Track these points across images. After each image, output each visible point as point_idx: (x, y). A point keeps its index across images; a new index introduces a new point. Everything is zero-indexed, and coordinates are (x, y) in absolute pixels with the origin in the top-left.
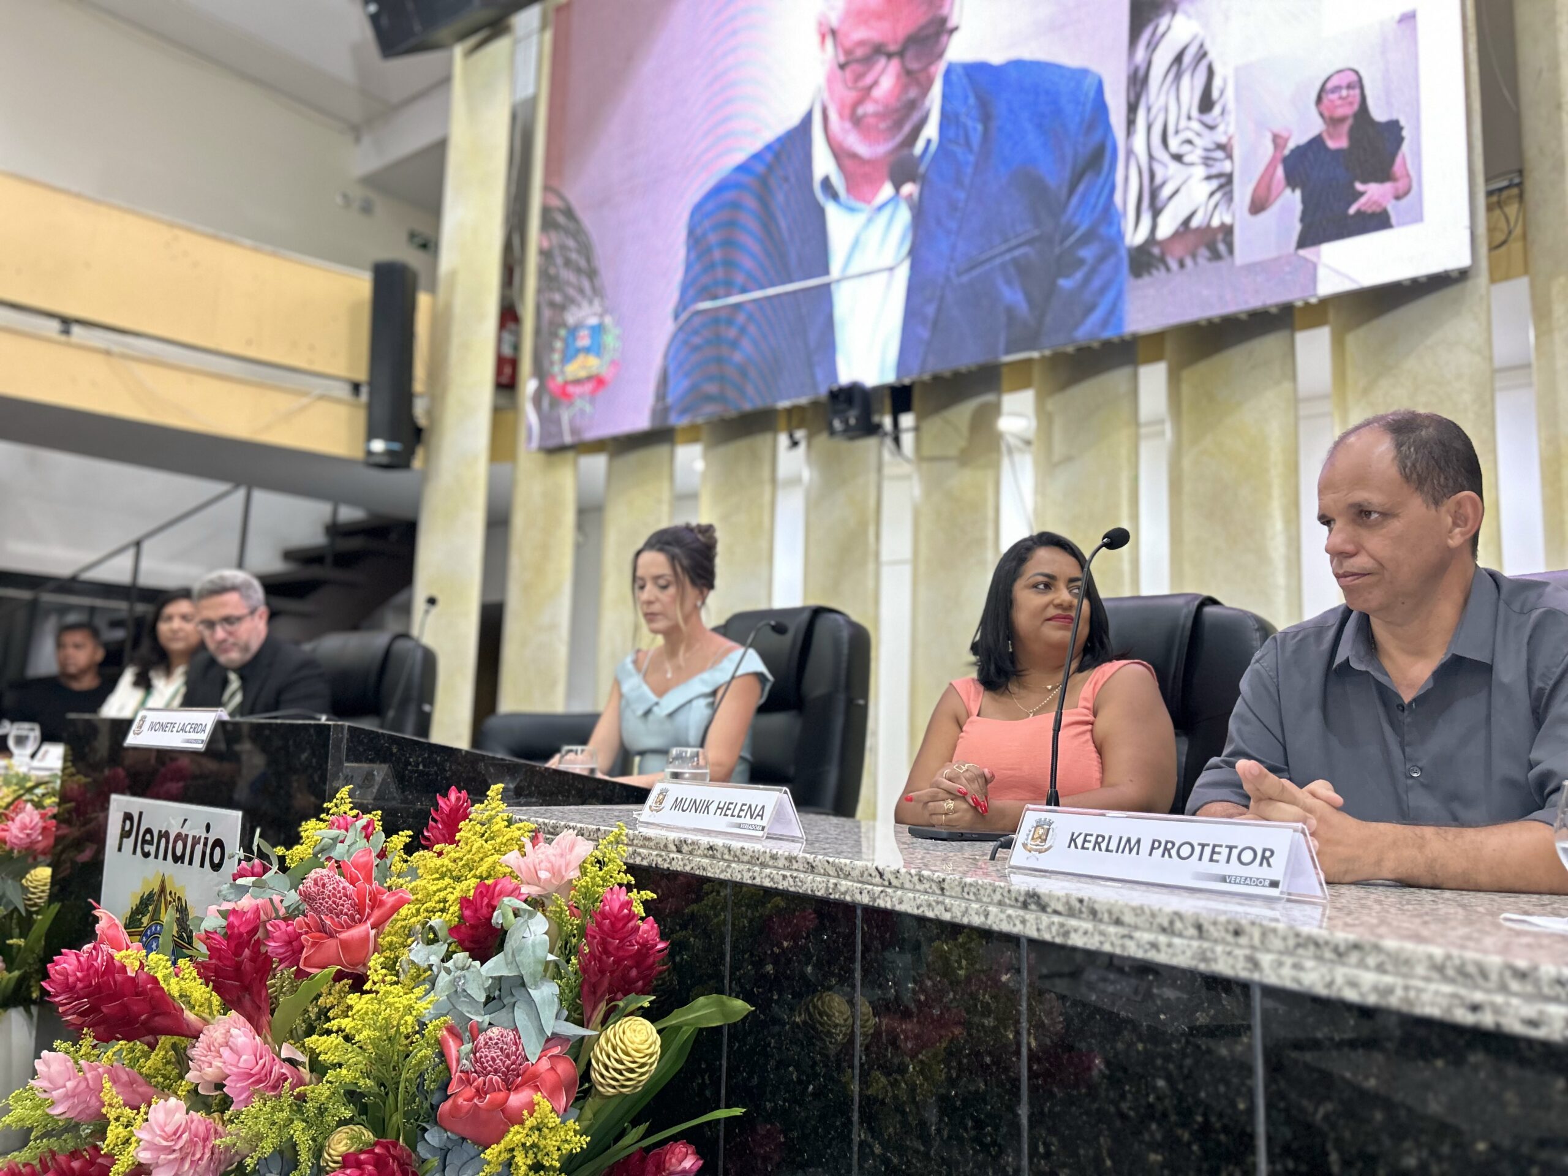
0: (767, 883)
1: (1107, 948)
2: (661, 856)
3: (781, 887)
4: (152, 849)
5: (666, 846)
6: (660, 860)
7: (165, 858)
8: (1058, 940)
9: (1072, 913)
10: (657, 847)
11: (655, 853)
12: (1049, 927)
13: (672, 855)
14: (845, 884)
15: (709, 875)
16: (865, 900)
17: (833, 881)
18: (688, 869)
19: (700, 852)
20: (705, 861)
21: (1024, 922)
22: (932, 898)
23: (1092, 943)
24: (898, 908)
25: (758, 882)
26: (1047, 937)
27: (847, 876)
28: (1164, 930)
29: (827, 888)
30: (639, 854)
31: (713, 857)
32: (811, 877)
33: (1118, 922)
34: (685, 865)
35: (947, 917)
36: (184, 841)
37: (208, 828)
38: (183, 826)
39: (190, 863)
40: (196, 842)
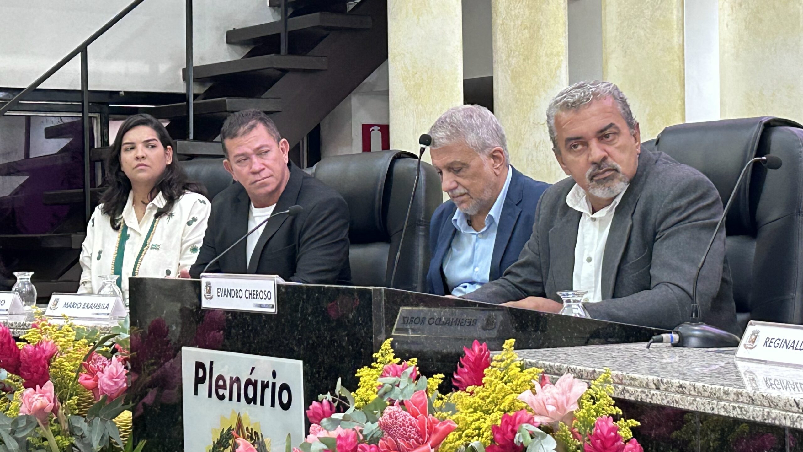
0: (723, 413)
2: (644, 392)
3: (732, 416)
4: (227, 393)
5: (647, 384)
6: (644, 396)
7: (239, 400)
10: (641, 386)
11: (639, 390)
13: (652, 392)
14: (775, 412)
15: (681, 407)
17: (767, 410)
18: (665, 403)
19: (673, 389)
20: (677, 397)
25: (716, 412)
27: (776, 406)
29: (763, 415)
30: (628, 391)
31: (683, 393)
32: (752, 408)
34: (662, 399)
36: (255, 385)
37: (274, 375)
38: (251, 374)
39: (262, 403)
40: (265, 386)
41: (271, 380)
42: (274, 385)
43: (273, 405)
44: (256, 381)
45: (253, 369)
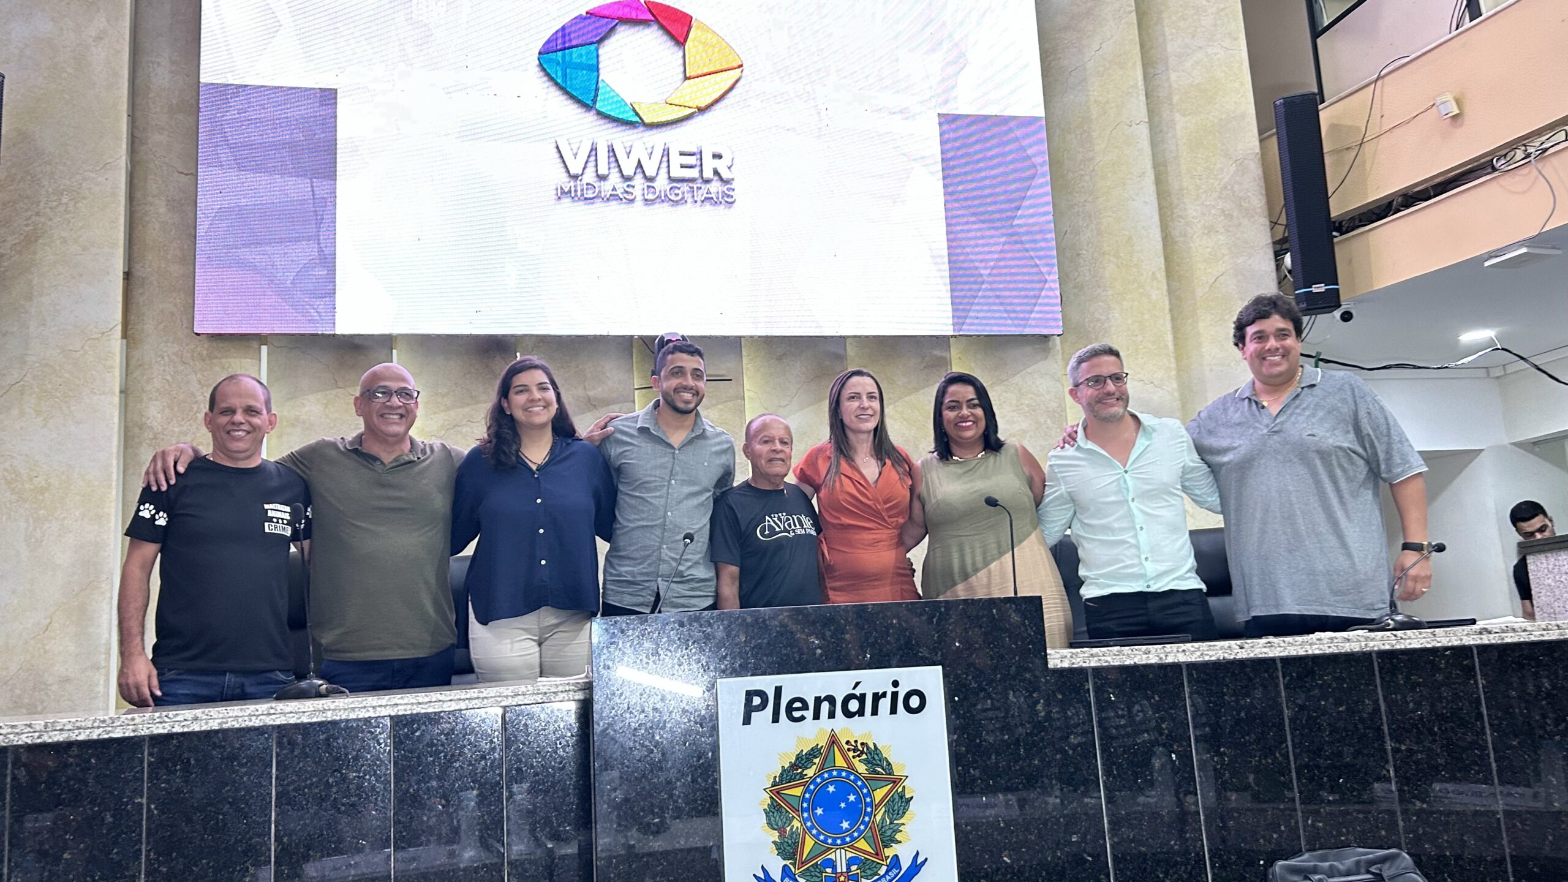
0: (1317, 652)
1: (1522, 640)
3: (1327, 652)
8: (1499, 642)
9: (1503, 632)
12: (1494, 639)
14: (1371, 644)
16: (1387, 647)
17: (1363, 644)
21: (1481, 639)
22: (1429, 640)
23: (1516, 640)
24: (1409, 647)
25: (1310, 652)
26: (1493, 642)
28: (1544, 630)
29: (1361, 647)
32: (1348, 644)
33: (1525, 631)
35: (1439, 645)
36: (862, 699)
37: (895, 684)
38: (854, 688)
39: (875, 712)
40: (877, 697)
41: (890, 689)
42: (895, 695)
43: (893, 710)
44: (863, 696)
45: (857, 684)
